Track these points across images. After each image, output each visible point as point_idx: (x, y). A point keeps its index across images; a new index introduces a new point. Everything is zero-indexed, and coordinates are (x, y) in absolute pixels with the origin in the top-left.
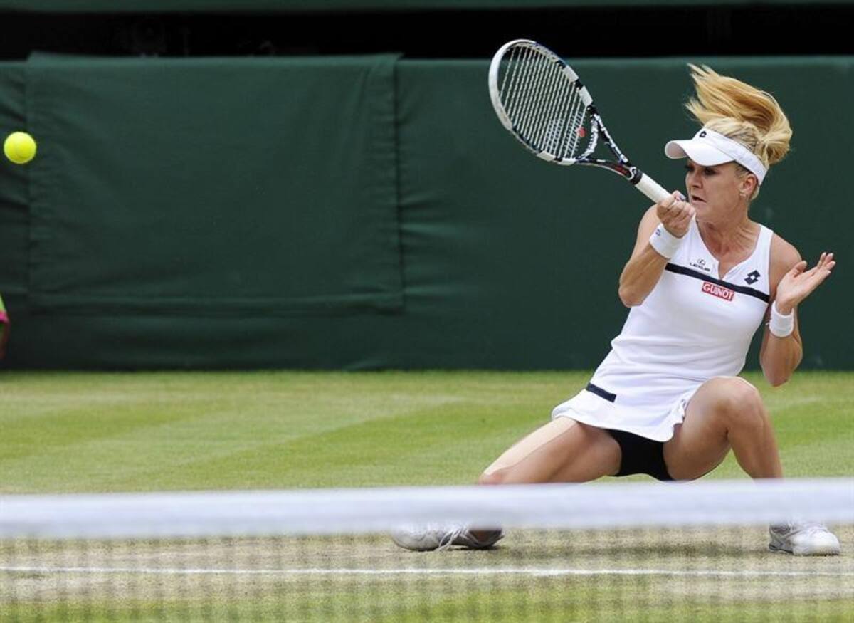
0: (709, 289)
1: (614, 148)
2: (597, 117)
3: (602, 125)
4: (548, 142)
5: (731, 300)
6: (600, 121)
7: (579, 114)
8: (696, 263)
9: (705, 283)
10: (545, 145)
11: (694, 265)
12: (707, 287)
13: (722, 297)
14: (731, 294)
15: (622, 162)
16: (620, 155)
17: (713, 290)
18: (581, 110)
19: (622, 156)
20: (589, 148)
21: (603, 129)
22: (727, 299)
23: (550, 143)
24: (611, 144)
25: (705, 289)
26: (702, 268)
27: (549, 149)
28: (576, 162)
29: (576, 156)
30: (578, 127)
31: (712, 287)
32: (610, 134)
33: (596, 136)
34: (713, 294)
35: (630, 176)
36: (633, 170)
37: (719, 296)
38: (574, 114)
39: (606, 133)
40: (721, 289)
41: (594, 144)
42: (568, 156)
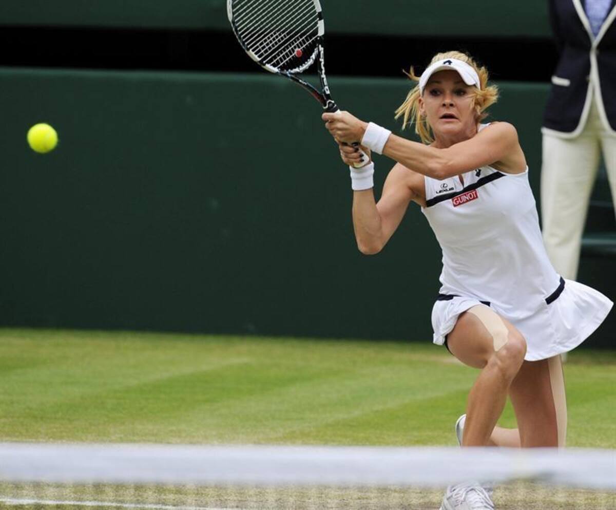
0: (458, 202)
1: (323, 79)
2: (321, 49)
3: (322, 55)
4: (262, 46)
5: (477, 197)
6: (322, 52)
7: (306, 38)
8: (441, 189)
9: (453, 200)
10: (257, 47)
11: (440, 192)
12: (456, 201)
13: (470, 200)
14: (474, 192)
15: (325, 92)
16: (325, 86)
17: (461, 200)
18: (311, 36)
19: (327, 87)
20: (299, 67)
21: (322, 60)
22: (474, 198)
23: (264, 48)
24: (322, 74)
25: (455, 203)
26: (447, 190)
27: (260, 51)
28: (277, 73)
29: (282, 68)
30: (299, 47)
31: (459, 199)
32: (324, 65)
33: (310, 62)
34: (463, 203)
35: (325, 105)
36: (330, 103)
37: (467, 201)
38: (301, 36)
39: (322, 63)
40: (465, 195)
41: (305, 66)
42: (274, 65)
